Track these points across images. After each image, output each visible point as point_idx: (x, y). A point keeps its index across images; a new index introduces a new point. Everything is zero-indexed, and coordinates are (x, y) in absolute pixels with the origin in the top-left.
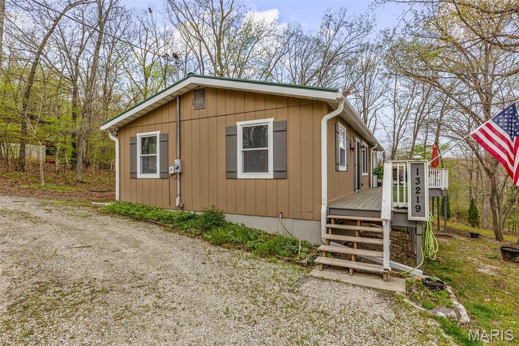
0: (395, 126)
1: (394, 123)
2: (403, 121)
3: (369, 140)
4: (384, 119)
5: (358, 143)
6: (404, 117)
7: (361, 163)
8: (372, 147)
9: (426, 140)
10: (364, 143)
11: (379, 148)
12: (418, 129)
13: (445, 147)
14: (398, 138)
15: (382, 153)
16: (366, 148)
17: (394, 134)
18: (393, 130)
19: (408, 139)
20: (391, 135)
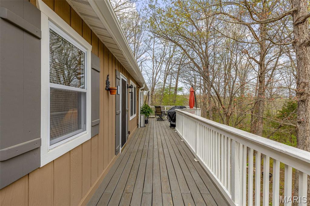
0: (153, 73)
1: (153, 71)
2: (158, 70)
3: (137, 79)
4: (147, 68)
5: (124, 82)
6: (159, 68)
7: (128, 107)
8: (140, 87)
9: (171, 84)
10: (132, 83)
11: (146, 89)
12: (167, 76)
13: (181, 89)
14: (155, 81)
15: (148, 92)
16: (135, 88)
17: (153, 79)
18: (152, 76)
19: (160, 82)
20: (151, 79)
